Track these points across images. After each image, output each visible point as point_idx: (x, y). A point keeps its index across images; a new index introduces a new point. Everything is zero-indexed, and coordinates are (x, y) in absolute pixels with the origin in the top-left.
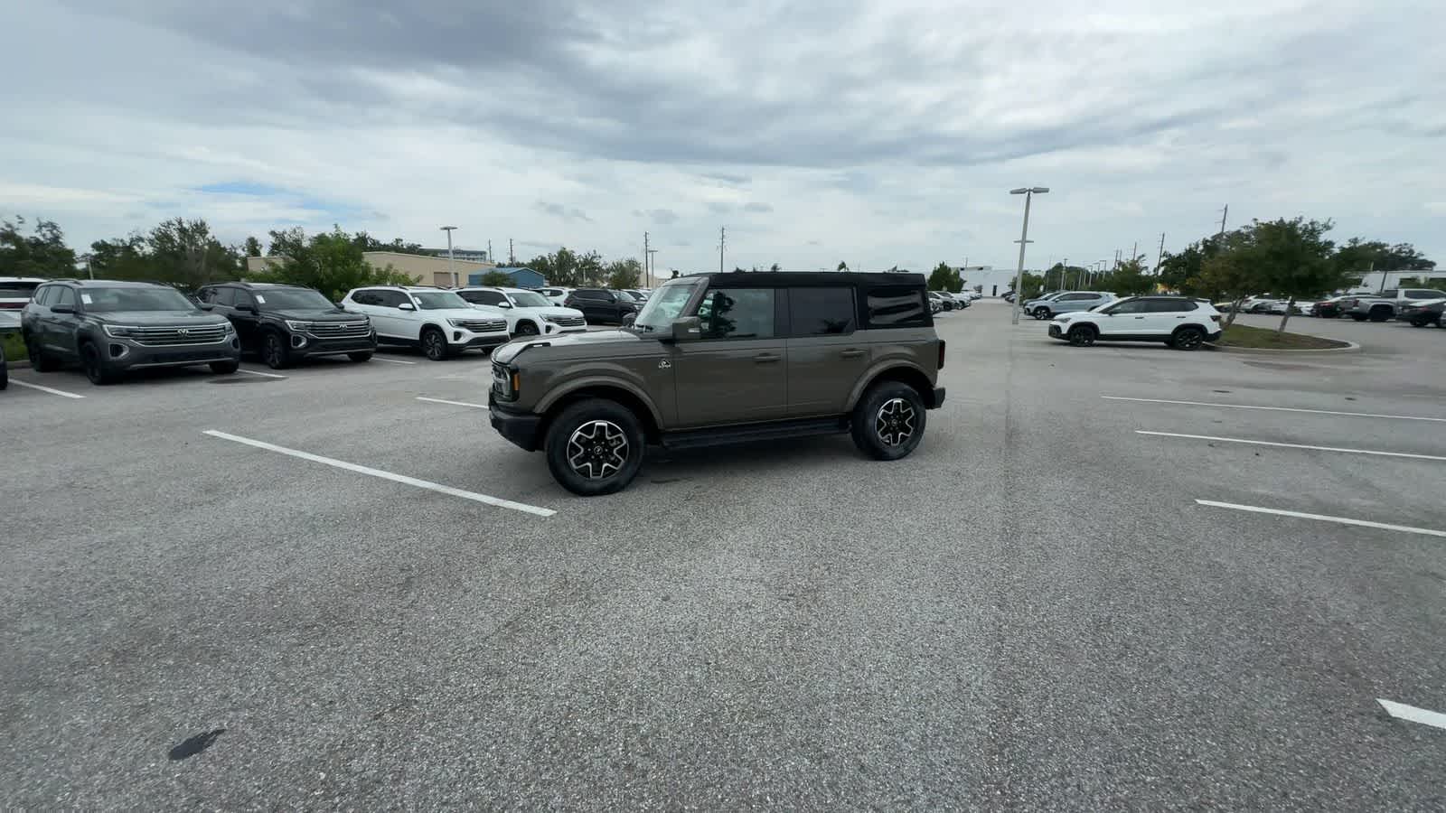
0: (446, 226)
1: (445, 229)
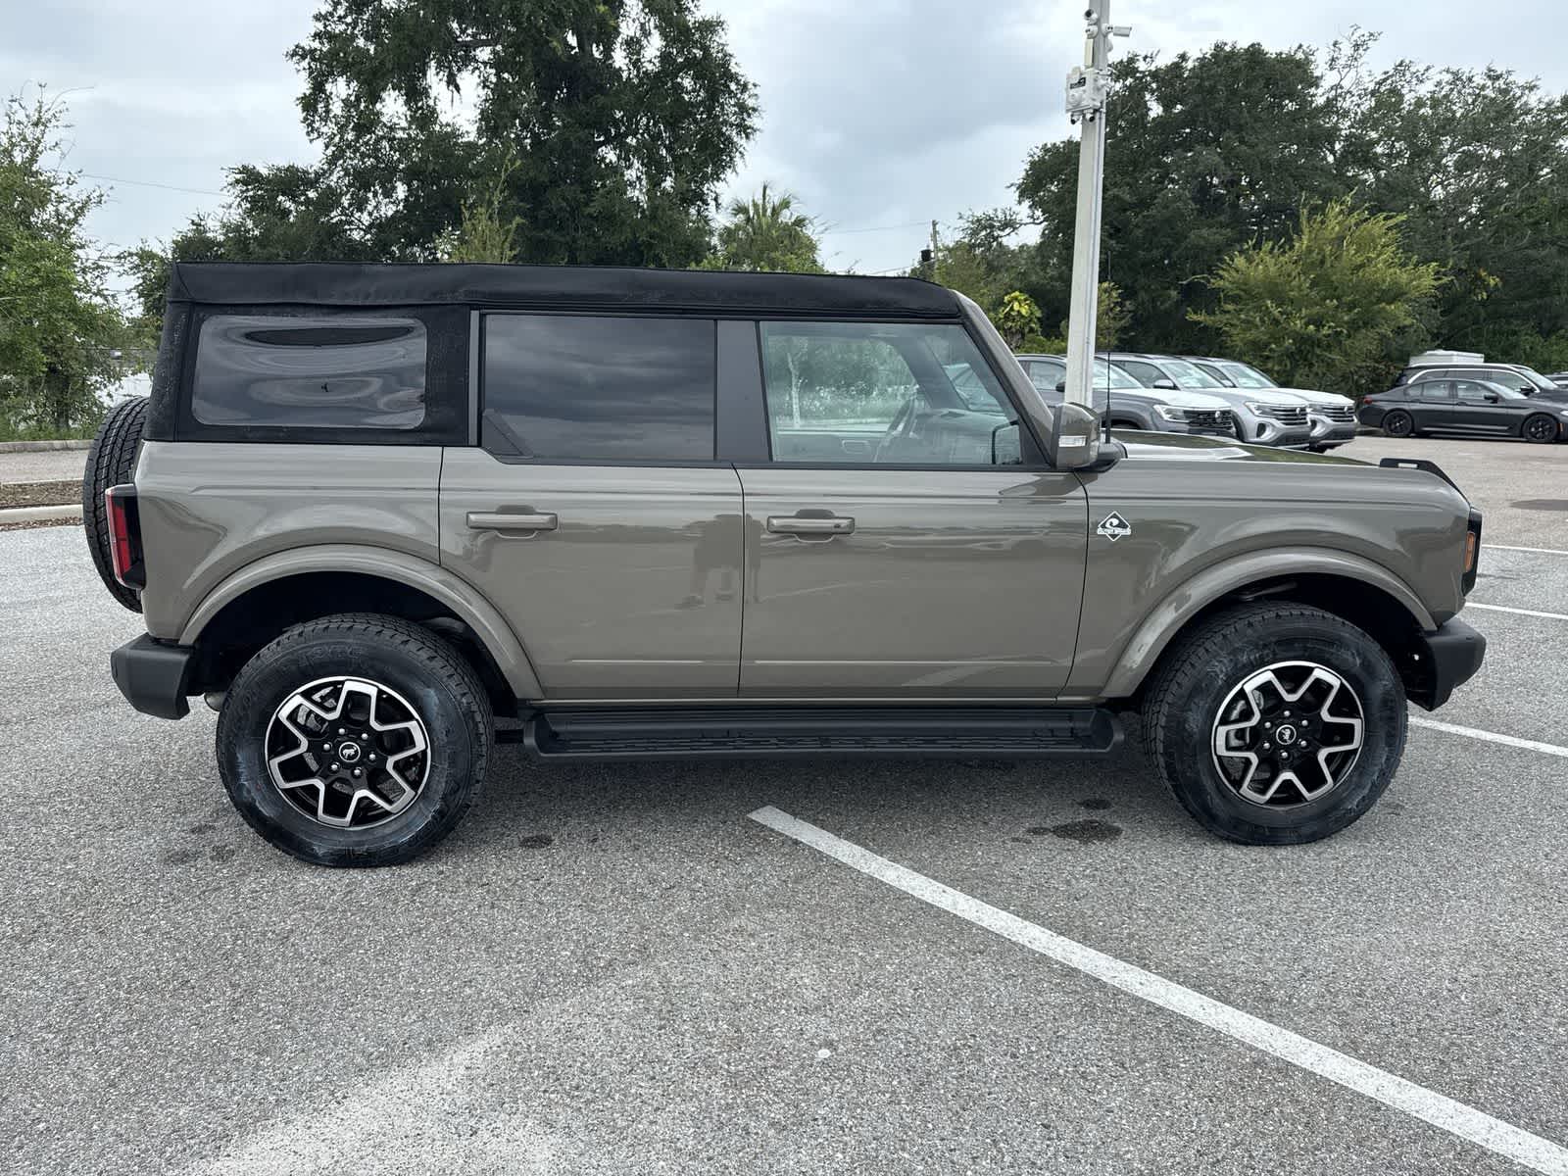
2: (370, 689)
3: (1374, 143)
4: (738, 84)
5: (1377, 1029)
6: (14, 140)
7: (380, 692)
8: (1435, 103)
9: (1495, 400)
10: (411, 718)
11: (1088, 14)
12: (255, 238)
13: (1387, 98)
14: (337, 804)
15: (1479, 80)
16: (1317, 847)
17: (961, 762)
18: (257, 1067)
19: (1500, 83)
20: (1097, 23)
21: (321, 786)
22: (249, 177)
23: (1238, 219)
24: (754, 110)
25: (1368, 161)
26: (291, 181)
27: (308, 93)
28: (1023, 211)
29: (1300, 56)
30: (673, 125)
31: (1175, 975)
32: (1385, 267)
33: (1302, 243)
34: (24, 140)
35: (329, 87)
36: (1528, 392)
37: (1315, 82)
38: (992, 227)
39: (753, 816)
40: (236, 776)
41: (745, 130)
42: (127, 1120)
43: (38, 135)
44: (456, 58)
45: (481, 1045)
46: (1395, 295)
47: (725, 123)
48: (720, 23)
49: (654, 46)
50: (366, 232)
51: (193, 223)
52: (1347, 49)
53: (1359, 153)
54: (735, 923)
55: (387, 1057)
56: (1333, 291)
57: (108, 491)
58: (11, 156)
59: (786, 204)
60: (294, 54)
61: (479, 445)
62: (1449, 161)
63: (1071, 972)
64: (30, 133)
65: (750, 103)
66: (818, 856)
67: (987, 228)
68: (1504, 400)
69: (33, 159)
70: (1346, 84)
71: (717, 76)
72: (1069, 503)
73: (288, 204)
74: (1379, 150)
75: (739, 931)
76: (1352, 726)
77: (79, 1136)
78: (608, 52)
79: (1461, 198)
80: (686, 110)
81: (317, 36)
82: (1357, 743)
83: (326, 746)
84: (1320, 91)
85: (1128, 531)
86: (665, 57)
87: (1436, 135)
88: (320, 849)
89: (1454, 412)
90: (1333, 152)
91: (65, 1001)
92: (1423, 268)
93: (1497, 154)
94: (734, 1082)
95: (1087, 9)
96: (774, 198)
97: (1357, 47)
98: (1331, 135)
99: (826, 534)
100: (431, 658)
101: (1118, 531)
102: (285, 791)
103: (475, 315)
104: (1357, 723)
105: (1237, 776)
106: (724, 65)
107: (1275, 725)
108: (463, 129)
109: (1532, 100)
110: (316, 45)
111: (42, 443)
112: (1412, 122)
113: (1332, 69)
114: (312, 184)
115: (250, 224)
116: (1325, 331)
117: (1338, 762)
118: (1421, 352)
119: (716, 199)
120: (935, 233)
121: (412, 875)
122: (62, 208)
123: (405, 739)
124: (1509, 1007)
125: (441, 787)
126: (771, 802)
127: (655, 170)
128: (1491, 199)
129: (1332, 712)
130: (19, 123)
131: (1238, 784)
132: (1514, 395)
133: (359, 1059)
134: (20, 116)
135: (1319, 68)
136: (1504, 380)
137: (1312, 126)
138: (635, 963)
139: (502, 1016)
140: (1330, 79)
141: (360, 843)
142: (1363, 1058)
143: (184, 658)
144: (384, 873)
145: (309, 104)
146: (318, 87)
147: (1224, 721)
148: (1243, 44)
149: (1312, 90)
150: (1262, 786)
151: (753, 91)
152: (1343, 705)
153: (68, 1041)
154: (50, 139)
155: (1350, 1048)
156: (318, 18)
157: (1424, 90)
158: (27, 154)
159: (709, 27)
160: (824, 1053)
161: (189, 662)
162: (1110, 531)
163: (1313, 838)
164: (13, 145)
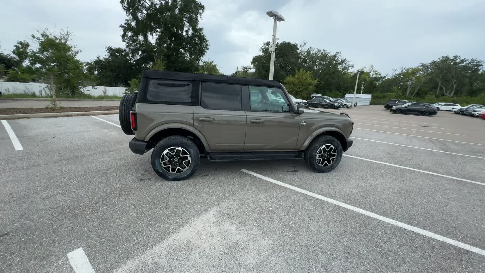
2: (181, 149)
3: (307, 60)
4: (206, 40)
5: (349, 200)
6: (62, 38)
7: (182, 150)
8: (316, 54)
9: (326, 102)
10: (187, 154)
11: (273, 35)
12: (111, 61)
13: (308, 52)
14: (173, 170)
15: (322, 51)
16: (330, 173)
17: (278, 161)
18: (176, 217)
19: (325, 52)
20: (274, 37)
21: (171, 167)
22: (110, 49)
23: (286, 71)
24: (209, 45)
25: (306, 63)
26: (119, 51)
27: (123, 34)
28: (252, 66)
29: (296, 45)
30: (194, 47)
31: (317, 193)
32: (309, 80)
33: (296, 76)
34: (64, 38)
35: (127, 34)
36: (330, 101)
37: (298, 49)
38: (247, 69)
39: (241, 170)
40: (155, 165)
41: (207, 49)
42: (156, 228)
43: (67, 37)
44: (153, 30)
45: (213, 210)
46: (311, 84)
47: (204, 47)
48: (203, 29)
49: (191, 32)
50: (134, 61)
51: (98, 57)
52: (303, 44)
53: (305, 61)
54: (246, 188)
55: (198, 214)
56: (302, 84)
57: (131, 112)
58: (61, 41)
59: (213, 62)
60: (120, 26)
61: (200, 106)
62: (317, 63)
63: (303, 194)
64: (66, 37)
65: (208, 44)
66: (255, 177)
67: (246, 69)
68: (327, 102)
69: (66, 42)
70: (303, 50)
71: (202, 39)
72: (296, 119)
73: (118, 55)
74: (307, 61)
75: (248, 190)
76: (335, 154)
77: (148, 231)
78: (182, 32)
79: (319, 70)
80: (197, 44)
81: (125, 24)
82: (336, 157)
83: (172, 159)
84: (299, 51)
85: (306, 124)
86: (192, 34)
87: (316, 59)
88: (170, 178)
89: (320, 104)
90: (300, 60)
91: (133, 207)
92: (315, 81)
93: (324, 63)
94: (258, 214)
95: (272, 35)
96: (210, 61)
97: (304, 44)
98: (300, 58)
99: (260, 123)
100: (192, 144)
101: (304, 123)
102: (164, 167)
103: (200, 83)
104: (336, 154)
105: (319, 162)
106: (203, 37)
107: (325, 154)
108: (153, 43)
109: (329, 55)
110: (125, 25)
111: (69, 99)
112: (312, 57)
113: (301, 47)
114: (123, 51)
115: (110, 58)
116: (300, 90)
117: (333, 160)
118: (313, 94)
119: (202, 60)
120: (238, 69)
121: (187, 182)
122: (73, 52)
123: (187, 158)
124: (365, 195)
125: (192, 166)
126: (244, 168)
127: (191, 54)
128: (323, 71)
129: (333, 152)
130: (63, 34)
131: (319, 163)
132: (328, 101)
133: (193, 214)
134: (63, 33)
135: (299, 47)
136: (327, 99)
137: (298, 56)
138: (233, 196)
139: (215, 205)
140: (300, 49)
141: (177, 176)
142: (349, 204)
143: (146, 144)
144: (181, 181)
145: (123, 36)
146: (125, 33)
147: (318, 154)
148: (287, 42)
149: (298, 50)
150: (322, 163)
151: (209, 42)
152: (334, 151)
153: (137, 214)
154: (69, 39)
155: (347, 203)
156: (126, 20)
157: (314, 52)
158: (65, 41)
159: (201, 29)
160: (271, 209)
161: (147, 144)
162: (303, 123)
163: (329, 171)
164: (62, 39)
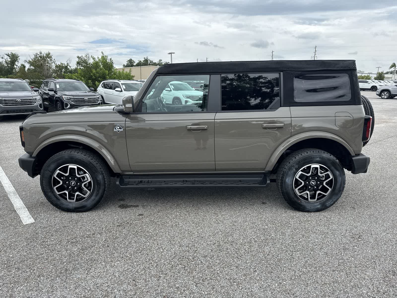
0: (170, 52)
1: (170, 53)
